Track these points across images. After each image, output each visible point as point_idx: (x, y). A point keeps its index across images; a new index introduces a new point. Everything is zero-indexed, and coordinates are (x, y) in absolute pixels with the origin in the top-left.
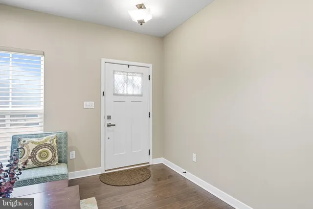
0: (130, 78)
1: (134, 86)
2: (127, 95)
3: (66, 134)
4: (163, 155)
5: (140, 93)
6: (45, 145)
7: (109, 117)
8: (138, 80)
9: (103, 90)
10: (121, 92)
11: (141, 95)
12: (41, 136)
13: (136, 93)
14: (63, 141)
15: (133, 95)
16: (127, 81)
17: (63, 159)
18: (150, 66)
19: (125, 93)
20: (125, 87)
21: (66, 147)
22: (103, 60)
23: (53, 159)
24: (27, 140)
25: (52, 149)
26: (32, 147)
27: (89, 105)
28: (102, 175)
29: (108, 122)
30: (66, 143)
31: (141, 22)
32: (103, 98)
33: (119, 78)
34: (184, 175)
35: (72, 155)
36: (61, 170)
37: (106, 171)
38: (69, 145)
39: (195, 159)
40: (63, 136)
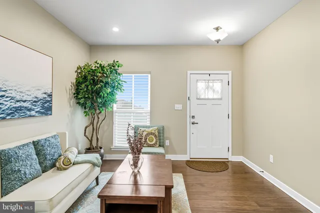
0: (211, 84)
1: (214, 91)
2: (208, 99)
3: (163, 127)
4: (243, 154)
5: (220, 97)
6: (151, 134)
7: (193, 117)
8: (217, 86)
9: (188, 96)
10: (202, 97)
11: (221, 99)
12: (149, 127)
13: (216, 97)
14: (161, 132)
15: (213, 99)
16: (208, 88)
17: (161, 144)
18: (230, 72)
19: (207, 97)
20: (207, 92)
21: (163, 136)
22: (189, 72)
23: (156, 143)
24: (143, 129)
25: (155, 136)
26: (145, 134)
27: (179, 107)
28: (188, 161)
29: (192, 120)
30: (163, 133)
31: (218, 41)
32: (188, 102)
33: (201, 85)
34: (260, 173)
35: (167, 143)
36: (161, 150)
37: (191, 158)
38: (165, 136)
39: (272, 160)
40: (161, 129)
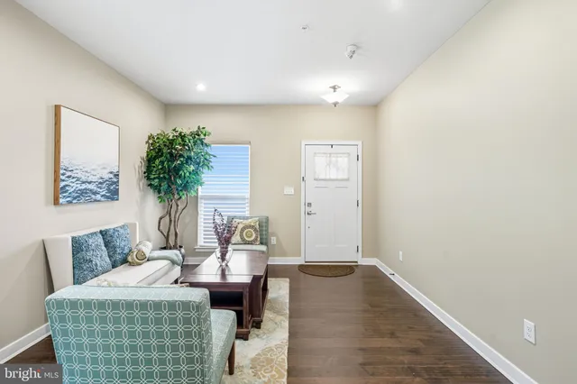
0: (333, 159)
1: (338, 169)
2: (330, 180)
3: (267, 219)
4: (376, 253)
5: (346, 177)
6: (250, 227)
7: (309, 205)
8: (343, 161)
9: (303, 175)
10: (322, 177)
11: (348, 180)
12: (247, 218)
13: (340, 177)
14: (264, 224)
15: (337, 180)
16: (329, 164)
17: (264, 241)
18: (360, 143)
19: (328, 177)
20: (328, 170)
21: (267, 230)
22: (303, 143)
23: (256, 239)
24: (238, 221)
25: (255, 230)
26: (240, 227)
27: (290, 191)
28: (301, 266)
29: (308, 209)
30: (267, 226)
31: (336, 104)
32: (303, 184)
33: (320, 161)
34: (391, 277)
35: (273, 240)
36: (263, 248)
37: (306, 262)
38: (270, 231)
39: (401, 257)
40: (264, 221)
